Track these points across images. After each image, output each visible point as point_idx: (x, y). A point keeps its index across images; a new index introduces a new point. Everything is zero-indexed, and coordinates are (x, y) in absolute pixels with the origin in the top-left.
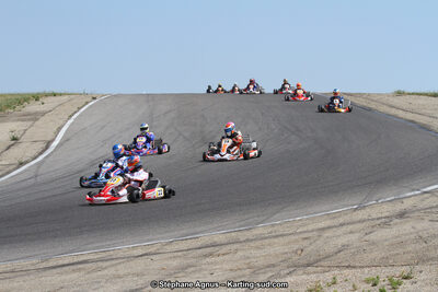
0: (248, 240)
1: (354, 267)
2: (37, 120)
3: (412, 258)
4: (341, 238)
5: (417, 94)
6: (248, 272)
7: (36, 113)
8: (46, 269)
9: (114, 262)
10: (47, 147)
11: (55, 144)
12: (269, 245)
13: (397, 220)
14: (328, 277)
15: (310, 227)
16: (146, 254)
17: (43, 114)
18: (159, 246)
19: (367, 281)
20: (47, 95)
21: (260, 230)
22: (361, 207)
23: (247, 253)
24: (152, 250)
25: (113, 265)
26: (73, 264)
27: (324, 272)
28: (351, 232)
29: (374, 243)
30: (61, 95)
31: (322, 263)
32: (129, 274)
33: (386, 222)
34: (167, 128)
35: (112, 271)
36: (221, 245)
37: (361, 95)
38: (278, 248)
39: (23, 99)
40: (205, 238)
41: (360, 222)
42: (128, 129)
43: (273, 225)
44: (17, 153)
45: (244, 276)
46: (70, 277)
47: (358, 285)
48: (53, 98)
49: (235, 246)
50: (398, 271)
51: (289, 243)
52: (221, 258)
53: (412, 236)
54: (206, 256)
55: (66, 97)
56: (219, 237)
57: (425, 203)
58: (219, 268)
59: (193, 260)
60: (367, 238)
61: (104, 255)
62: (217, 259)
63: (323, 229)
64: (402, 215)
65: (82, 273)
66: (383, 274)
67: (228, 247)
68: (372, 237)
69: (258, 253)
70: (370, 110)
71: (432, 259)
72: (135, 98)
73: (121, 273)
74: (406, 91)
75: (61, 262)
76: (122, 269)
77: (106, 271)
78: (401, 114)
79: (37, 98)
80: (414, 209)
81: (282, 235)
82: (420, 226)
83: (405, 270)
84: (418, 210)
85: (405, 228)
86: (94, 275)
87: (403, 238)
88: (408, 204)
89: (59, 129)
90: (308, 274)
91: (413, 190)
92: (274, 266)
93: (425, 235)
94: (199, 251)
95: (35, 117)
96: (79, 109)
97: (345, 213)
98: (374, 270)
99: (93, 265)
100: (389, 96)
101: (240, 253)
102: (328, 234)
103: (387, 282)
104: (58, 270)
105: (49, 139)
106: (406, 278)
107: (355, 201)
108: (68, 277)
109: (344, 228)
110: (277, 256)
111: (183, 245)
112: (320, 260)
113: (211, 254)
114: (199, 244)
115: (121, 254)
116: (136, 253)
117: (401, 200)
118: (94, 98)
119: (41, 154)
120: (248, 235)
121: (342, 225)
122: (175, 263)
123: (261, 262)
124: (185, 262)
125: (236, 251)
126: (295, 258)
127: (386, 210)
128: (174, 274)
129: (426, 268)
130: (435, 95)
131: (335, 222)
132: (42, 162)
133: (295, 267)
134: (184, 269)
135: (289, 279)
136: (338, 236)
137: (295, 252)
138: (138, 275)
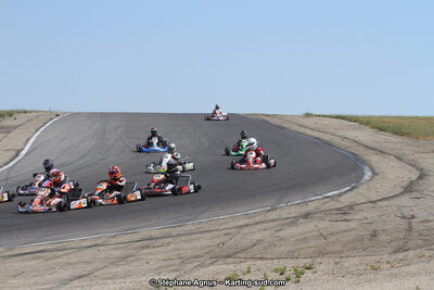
0: (179, 235)
1: (266, 259)
2: (10, 132)
3: (314, 252)
6: (178, 261)
7: (9, 127)
8: (10, 256)
9: (66, 252)
10: (17, 155)
11: (24, 152)
12: (197, 239)
13: (302, 220)
14: (244, 266)
15: (231, 225)
16: (94, 246)
17: (15, 127)
18: (105, 239)
19: (276, 271)
20: (19, 112)
21: (189, 227)
22: (273, 209)
23: (178, 246)
24: (99, 242)
25: (66, 255)
26: (30, 253)
27: (241, 262)
28: (265, 230)
29: (282, 239)
30: (30, 112)
31: (240, 255)
32: (76, 263)
33: (293, 221)
34: (116, 141)
36: (157, 238)
38: (204, 242)
40: (144, 233)
41: (272, 221)
42: (84, 142)
45: (174, 265)
47: (269, 274)
48: (24, 115)
49: (168, 240)
50: (302, 262)
52: (156, 249)
53: (314, 234)
54: (143, 248)
55: (34, 114)
58: (154, 258)
59: (133, 252)
60: (277, 234)
61: (59, 245)
62: (153, 250)
63: (241, 227)
64: (306, 216)
65: (40, 260)
66: (290, 264)
67: (162, 241)
68: (281, 234)
69: (184, 245)
70: (283, 128)
71: (330, 253)
72: (91, 116)
73: (72, 261)
74: (314, 113)
75: (23, 251)
76: (73, 258)
77: (60, 260)
78: (309, 132)
79: (10, 114)
80: (317, 211)
81: (207, 231)
82: (324, 225)
83: (308, 261)
84: (321, 212)
85: (308, 227)
86: (50, 262)
87: (307, 235)
88: (311, 207)
89: (28, 141)
90: (227, 264)
91: (316, 195)
92: (199, 256)
93: (325, 233)
94: (138, 244)
96: (45, 124)
97: (260, 213)
98: (282, 261)
99: (50, 254)
100: (299, 117)
101: (172, 246)
102: (244, 231)
103: (292, 272)
104: (21, 258)
105: (19, 148)
106: (308, 268)
107: (268, 203)
108: (23, 264)
109: (258, 226)
110: (202, 248)
111: (125, 238)
112: (238, 253)
113: (147, 247)
114: (138, 237)
115: (73, 245)
116: (85, 244)
117: (306, 203)
118: (58, 115)
119: (12, 160)
120: (180, 230)
121: (257, 223)
122: (117, 253)
123: (189, 253)
124: (126, 252)
125: (169, 244)
126: (218, 250)
127: (294, 211)
128: (116, 262)
129: (325, 260)
130: (337, 117)
131: (252, 221)
132: (11, 168)
133: (217, 258)
134: (124, 258)
135: (211, 268)
136: (254, 233)
137: (218, 245)
138: (86, 263)
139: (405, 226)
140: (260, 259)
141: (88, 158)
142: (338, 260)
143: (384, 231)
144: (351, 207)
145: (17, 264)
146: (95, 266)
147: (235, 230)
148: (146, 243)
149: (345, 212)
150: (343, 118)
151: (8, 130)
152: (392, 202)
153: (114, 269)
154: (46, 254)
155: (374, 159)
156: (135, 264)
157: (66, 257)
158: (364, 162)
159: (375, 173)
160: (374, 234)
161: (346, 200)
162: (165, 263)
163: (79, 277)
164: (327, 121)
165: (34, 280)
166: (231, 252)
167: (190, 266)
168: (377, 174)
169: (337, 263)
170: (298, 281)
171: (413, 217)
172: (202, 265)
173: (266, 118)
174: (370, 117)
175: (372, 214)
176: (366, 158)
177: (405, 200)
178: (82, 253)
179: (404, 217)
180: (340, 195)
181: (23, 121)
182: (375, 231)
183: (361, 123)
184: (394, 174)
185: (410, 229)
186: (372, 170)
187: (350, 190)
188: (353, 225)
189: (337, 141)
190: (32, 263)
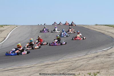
0: (57, 63)
1: (85, 70)
2: (2, 32)
3: (100, 68)
4: (81, 63)
5: (101, 25)
6: (57, 71)
7: (2, 30)
8: (4, 71)
9: (22, 69)
10: (5, 39)
11: (7, 38)
13: (96, 58)
14: (78, 73)
15: (73, 60)
16: (30, 67)
17: (4, 30)
18: (34, 65)
19: (88, 74)
20: (5, 25)
21: (60, 61)
22: (86, 55)
24: (32, 66)
26: (10, 70)
27: (77, 71)
28: (84, 61)
29: (90, 64)
30: (8, 25)
31: (76, 69)
33: (93, 58)
34: (36, 34)
35: (21, 71)
36: (50, 64)
37: (86, 25)
38: (65, 65)
40: (46, 63)
41: (86, 58)
42: (26, 34)
43: (63, 59)
46: (11, 73)
47: (86, 75)
48: (6, 26)
49: (54, 65)
50: (96, 71)
51: (68, 64)
52: (50, 68)
53: (100, 62)
54: (46, 67)
55: (10, 26)
56: (49, 62)
58: (50, 70)
59: (43, 69)
60: (88, 62)
61: (19, 67)
62: (49, 68)
63: (77, 60)
64: (97, 56)
65: (14, 72)
66: (92, 72)
67: (52, 65)
68: (89, 62)
69: (59, 66)
70: (89, 29)
71: (105, 68)
72: (28, 26)
73: (24, 72)
74: (98, 24)
75: (8, 69)
76: (24, 71)
77: (20, 72)
78: (97, 30)
79: (2, 26)
81: (66, 62)
82: (103, 59)
83: (98, 71)
84: (101, 55)
85: (98, 60)
86: (17, 72)
87: (97, 63)
88: (98, 54)
89: (8, 34)
91: (100, 50)
92: (64, 70)
93: (103, 62)
94: (44, 66)
96: (13, 29)
97: (82, 56)
98: (90, 71)
99: (17, 70)
100: (93, 25)
101: (55, 67)
102: (77, 62)
103: (93, 74)
104: (7, 71)
105: (5, 37)
106: (98, 73)
107: (85, 53)
108: (9, 73)
109: (82, 60)
110: (64, 67)
111: (40, 65)
112: (75, 68)
113: (47, 67)
114: (44, 64)
115: (24, 67)
116: (28, 66)
117: (97, 52)
118: (17, 26)
119: (3, 41)
120: (57, 62)
121: (81, 59)
122: (38, 69)
123: (60, 69)
124: (41, 69)
127: (93, 55)
129: (103, 70)
130: (106, 25)
133: (69, 70)
136: (80, 62)
137: (69, 66)
138: (28, 72)
141: (27, 40)
144: (111, 53)
145: (6, 73)
146: (31, 73)
147: (75, 61)
149: (109, 55)
150: (108, 26)
151: (2, 31)
154: (15, 70)
157: (22, 71)
161: (109, 51)
162: (53, 72)
164: (102, 27)
166: (74, 68)
169: (107, 71)
172: (65, 73)
173: (83, 26)
178: (27, 69)
180: (107, 50)
181: (6, 28)
183: (113, 27)
187: (110, 48)
188: (112, 59)
189: (106, 33)
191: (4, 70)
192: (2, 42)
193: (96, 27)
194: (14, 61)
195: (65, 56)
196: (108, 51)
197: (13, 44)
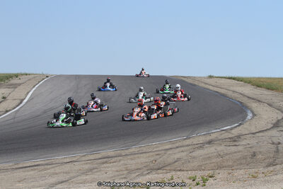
0: (126, 155)
1: (183, 171)
2: (16, 88)
3: (215, 166)
4: (177, 155)
5: (220, 77)
6: (125, 172)
7: (16, 84)
8: (17, 169)
10: (21, 103)
11: (25, 101)
12: (138, 157)
13: (207, 145)
14: (169, 175)
15: (160, 149)
16: (71, 162)
17: (20, 84)
18: (78, 157)
20: (22, 75)
21: (133, 149)
22: (188, 138)
23: (126, 162)
24: (74, 159)
25: (53, 167)
27: (167, 173)
28: (182, 151)
29: (194, 158)
30: (29, 74)
31: (166, 168)
32: (60, 173)
33: (201, 146)
34: (86, 93)
35: (52, 171)
36: (112, 157)
38: (143, 159)
39: (9, 77)
41: (187, 146)
42: (65, 94)
43: (140, 147)
44: (4, 105)
45: (123, 175)
48: (25, 76)
49: (121, 158)
50: (207, 173)
51: (149, 157)
52: (112, 164)
53: (215, 154)
54: (103, 163)
57: (223, 136)
60: (190, 155)
62: (110, 165)
63: (167, 150)
64: (210, 142)
65: (36, 171)
66: (199, 174)
67: (116, 159)
68: (194, 154)
70: (195, 85)
71: (225, 167)
73: (57, 172)
75: (25, 165)
76: (58, 170)
77: (49, 171)
78: (211, 88)
79: (17, 76)
80: (217, 139)
81: (145, 153)
82: (221, 148)
83: (211, 172)
84: (219, 140)
85: (211, 150)
86: (43, 172)
87: (210, 155)
88: (213, 137)
89: (28, 93)
90: (158, 174)
91: (216, 129)
92: (140, 169)
93: (222, 154)
94: (100, 160)
95: (15, 86)
96: (39, 82)
97: (179, 141)
98: (194, 172)
99: (43, 167)
100: (205, 78)
101: (122, 162)
102: (169, 152)
103: (201, 179)
104: (24, 169)
105: (22, 98)
106: (211, 177)
107: (185, 134)
108: (27, 173)
109: (178, 149)
110: (142, 164)
111: (92, 157)
112: (164, 167)
113: (106, 162)
114: (100, 156)
115: (57, 161)
116: (65, 161)
117: (210, 134)
118: (48, 77)
119: (17, 106)
120: (127, 152)
121: (177, 147)
122: (87, 167)
123: (133, 167)
124: (92, 166)
125: (120, 161)
126: (152, 165)
127: (202, 140)
128: (86, 173)
129: (222, 171)
130: (230, 78)
131: (174, 146)
132: (18, 111)
133: (151, 170)
134: (91, 170)
135: (148, 176)
136: (175, 154)
137: (152, 162)
138: (66, 173)
139: (274, 149)
140: (180, 170)
142: (230, 171)
143: (260, 152)
144: (239, 137)
145: (21, 174)
146: (72, 175)
147: (163, 152)
148: (105, 160)
149: (235, 140)
150: (234, 79)
152: (266, 133)
153: (84, 177)
155: (254, 105)
156: (98, 173)
158: (247, 107)
159: (254, 115)
160: (254, 155)
161: (235, 132)
162: (118, 173)
163: (62, 182)
164: (223, 81)
165: (32, 184)
166: (161, 166)
167: (134, 175)
168: (255, 115)
169: (229, 174)
170: (205, 185)
171: (279, 143)
172: (142, 175)
173: (184, 79)
174: (251, 78)
175: (253, 142)
176: (249, 105)
177: (274, 132)
178: (63, 167)
179: (273, 143)
180: (232, 129)
181: (25, 80)
182: (254, 153)
183: (245, 82)
184: (267, 116)
185: (277, 151)
186: (252, 112)
187: (236, 127)
188: (240, 148)
189: (230, 94)
190: (31, 173)
191: (16, 166)
192: (15, 108)
193: (209, 81)
194: (37, 149)
195: (143, 140)
196: (233, 131)
197: (39, 113)
